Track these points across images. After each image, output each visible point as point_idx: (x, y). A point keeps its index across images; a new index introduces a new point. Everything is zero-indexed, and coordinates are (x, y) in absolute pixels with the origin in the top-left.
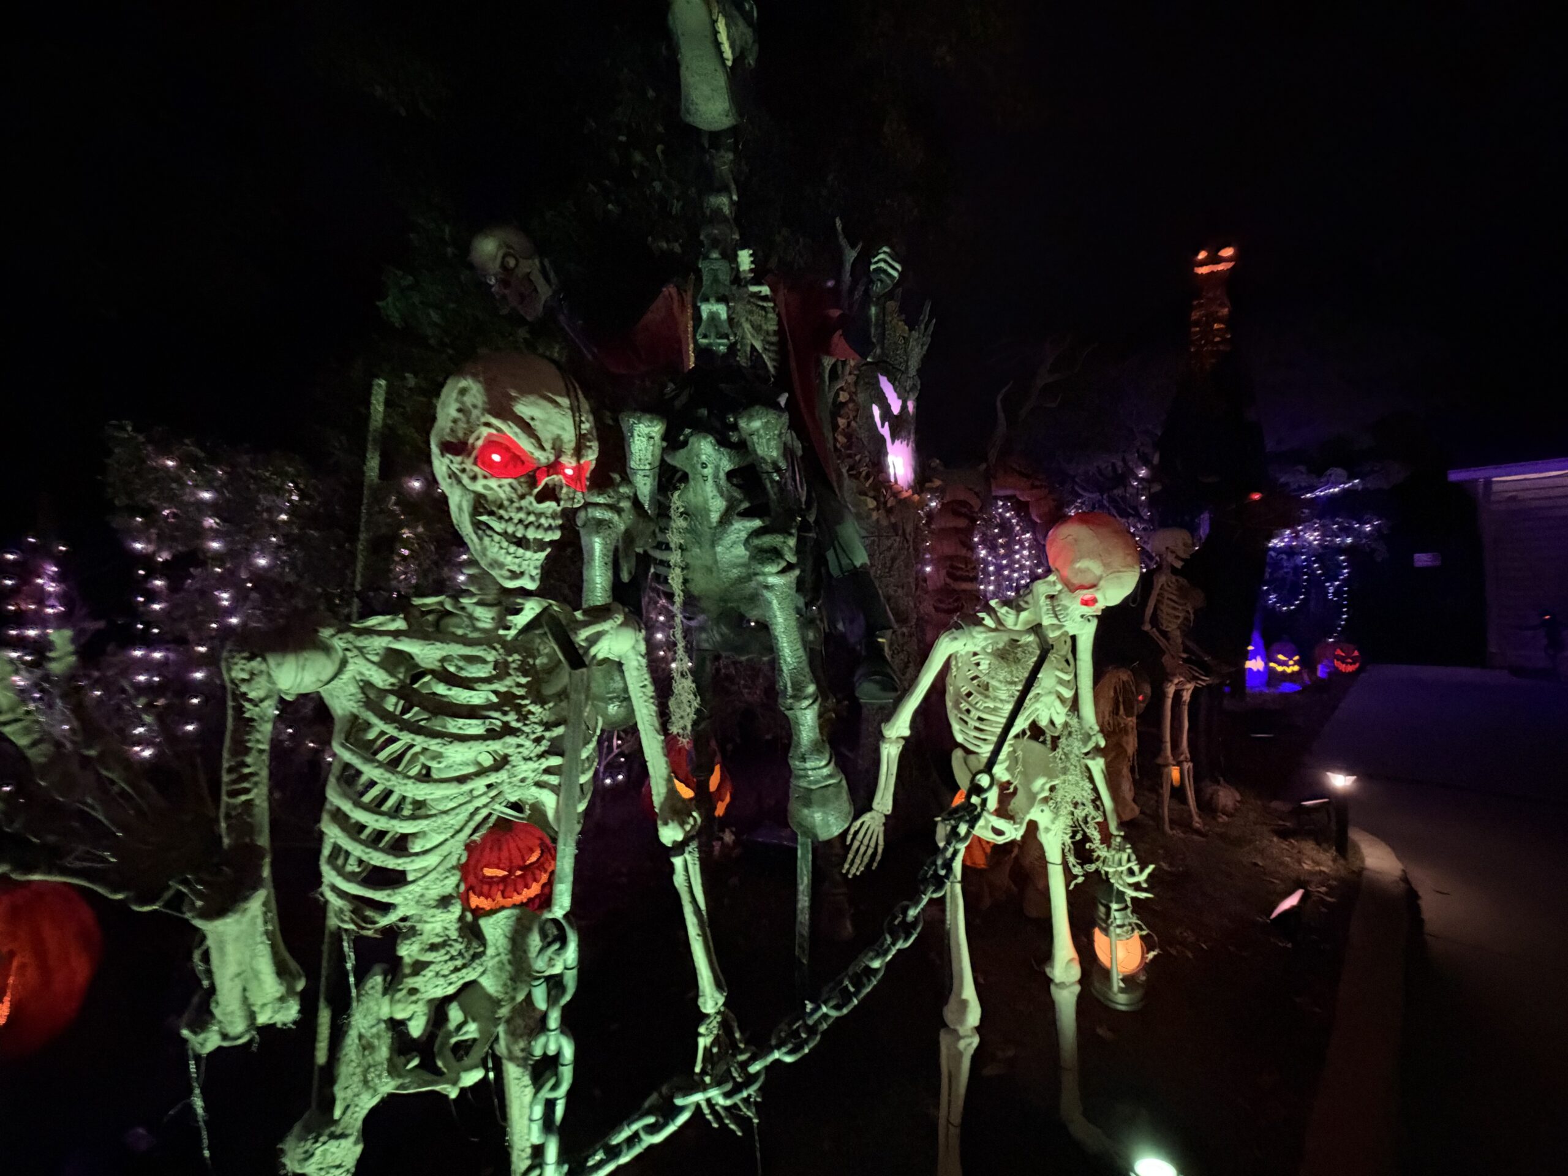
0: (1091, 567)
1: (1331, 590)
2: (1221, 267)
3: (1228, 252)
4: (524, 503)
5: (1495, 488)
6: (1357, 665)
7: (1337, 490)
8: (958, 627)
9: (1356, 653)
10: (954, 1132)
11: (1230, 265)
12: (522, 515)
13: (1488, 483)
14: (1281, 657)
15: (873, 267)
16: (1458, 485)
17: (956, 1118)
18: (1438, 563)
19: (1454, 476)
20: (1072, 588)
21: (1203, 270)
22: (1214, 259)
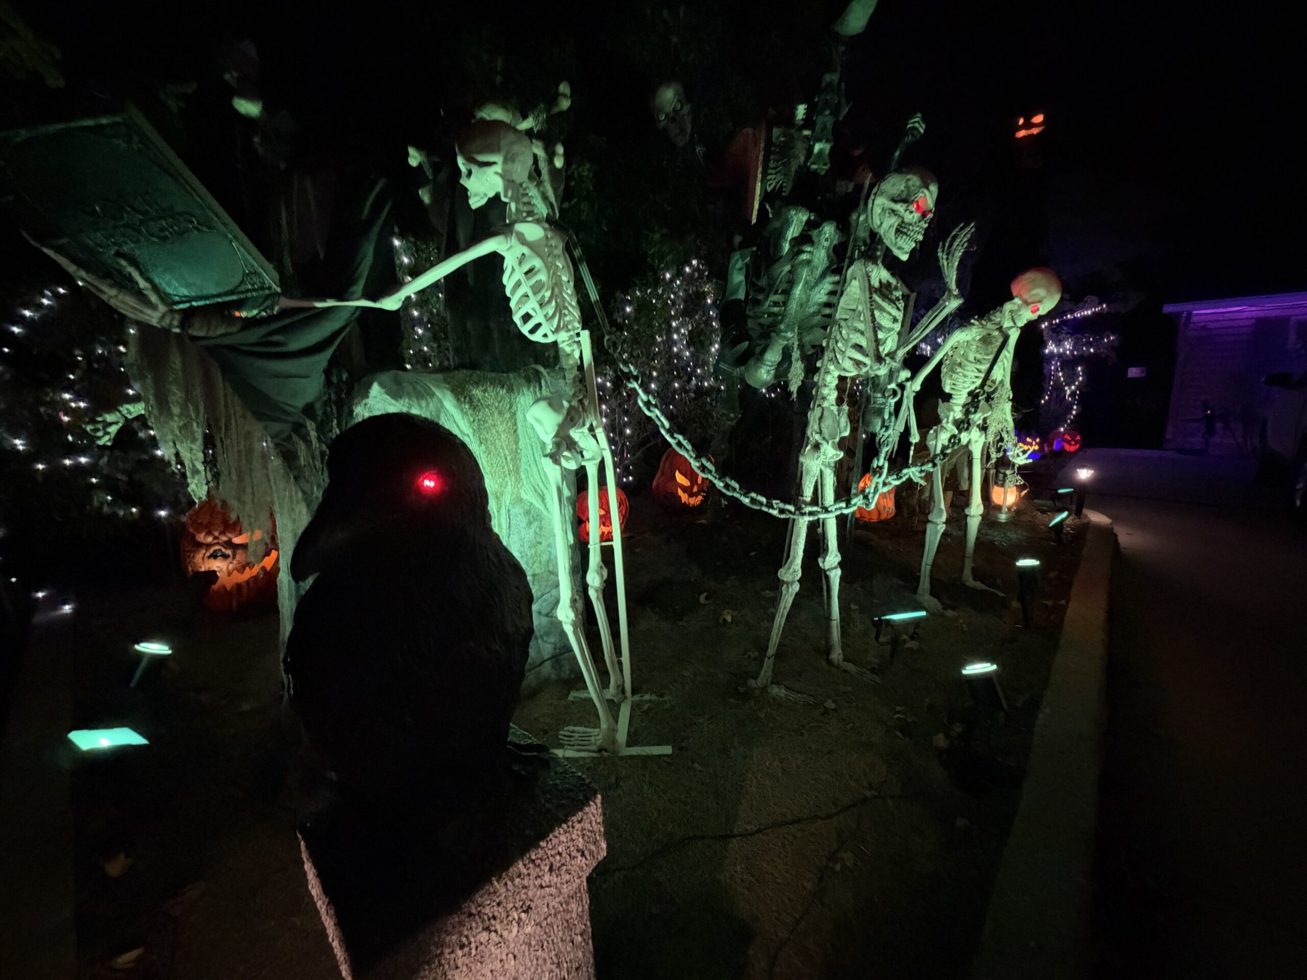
0: (1041, 292)
1: (1068, 392)
2: (1035, 131)
3: (1039, 119)
4: (920, 224)
5: (1194, 319)
6: (1078, 445)
7: (1089, 312)
8: (965, 326)
9: (1078, 438)
10: (929, 568)
11: (1041, 129)
12: (918, 229)
13: (1190, 315)
14: (1029, 440)
15: (909, 126)
16: (1169, 316)
17: (930, 561)
18: (1143, 375)
19: (1168, 309)
20: (1026, 303)
21: (1022, 134)
22: (1028, 125)
